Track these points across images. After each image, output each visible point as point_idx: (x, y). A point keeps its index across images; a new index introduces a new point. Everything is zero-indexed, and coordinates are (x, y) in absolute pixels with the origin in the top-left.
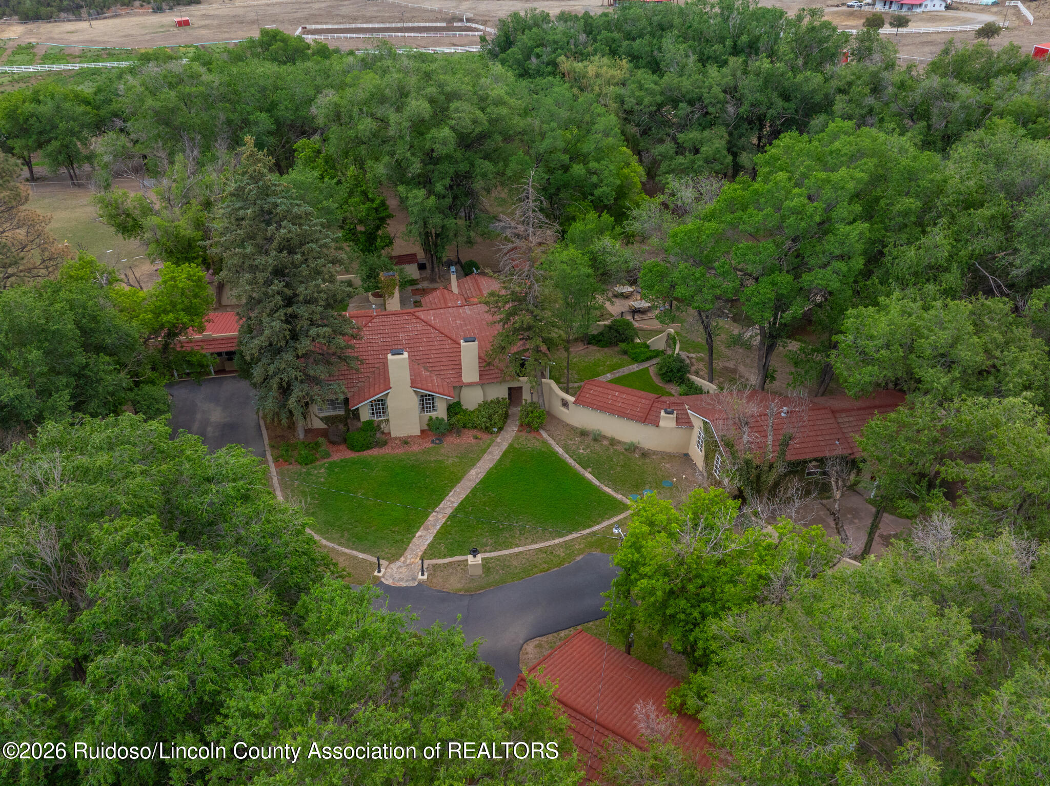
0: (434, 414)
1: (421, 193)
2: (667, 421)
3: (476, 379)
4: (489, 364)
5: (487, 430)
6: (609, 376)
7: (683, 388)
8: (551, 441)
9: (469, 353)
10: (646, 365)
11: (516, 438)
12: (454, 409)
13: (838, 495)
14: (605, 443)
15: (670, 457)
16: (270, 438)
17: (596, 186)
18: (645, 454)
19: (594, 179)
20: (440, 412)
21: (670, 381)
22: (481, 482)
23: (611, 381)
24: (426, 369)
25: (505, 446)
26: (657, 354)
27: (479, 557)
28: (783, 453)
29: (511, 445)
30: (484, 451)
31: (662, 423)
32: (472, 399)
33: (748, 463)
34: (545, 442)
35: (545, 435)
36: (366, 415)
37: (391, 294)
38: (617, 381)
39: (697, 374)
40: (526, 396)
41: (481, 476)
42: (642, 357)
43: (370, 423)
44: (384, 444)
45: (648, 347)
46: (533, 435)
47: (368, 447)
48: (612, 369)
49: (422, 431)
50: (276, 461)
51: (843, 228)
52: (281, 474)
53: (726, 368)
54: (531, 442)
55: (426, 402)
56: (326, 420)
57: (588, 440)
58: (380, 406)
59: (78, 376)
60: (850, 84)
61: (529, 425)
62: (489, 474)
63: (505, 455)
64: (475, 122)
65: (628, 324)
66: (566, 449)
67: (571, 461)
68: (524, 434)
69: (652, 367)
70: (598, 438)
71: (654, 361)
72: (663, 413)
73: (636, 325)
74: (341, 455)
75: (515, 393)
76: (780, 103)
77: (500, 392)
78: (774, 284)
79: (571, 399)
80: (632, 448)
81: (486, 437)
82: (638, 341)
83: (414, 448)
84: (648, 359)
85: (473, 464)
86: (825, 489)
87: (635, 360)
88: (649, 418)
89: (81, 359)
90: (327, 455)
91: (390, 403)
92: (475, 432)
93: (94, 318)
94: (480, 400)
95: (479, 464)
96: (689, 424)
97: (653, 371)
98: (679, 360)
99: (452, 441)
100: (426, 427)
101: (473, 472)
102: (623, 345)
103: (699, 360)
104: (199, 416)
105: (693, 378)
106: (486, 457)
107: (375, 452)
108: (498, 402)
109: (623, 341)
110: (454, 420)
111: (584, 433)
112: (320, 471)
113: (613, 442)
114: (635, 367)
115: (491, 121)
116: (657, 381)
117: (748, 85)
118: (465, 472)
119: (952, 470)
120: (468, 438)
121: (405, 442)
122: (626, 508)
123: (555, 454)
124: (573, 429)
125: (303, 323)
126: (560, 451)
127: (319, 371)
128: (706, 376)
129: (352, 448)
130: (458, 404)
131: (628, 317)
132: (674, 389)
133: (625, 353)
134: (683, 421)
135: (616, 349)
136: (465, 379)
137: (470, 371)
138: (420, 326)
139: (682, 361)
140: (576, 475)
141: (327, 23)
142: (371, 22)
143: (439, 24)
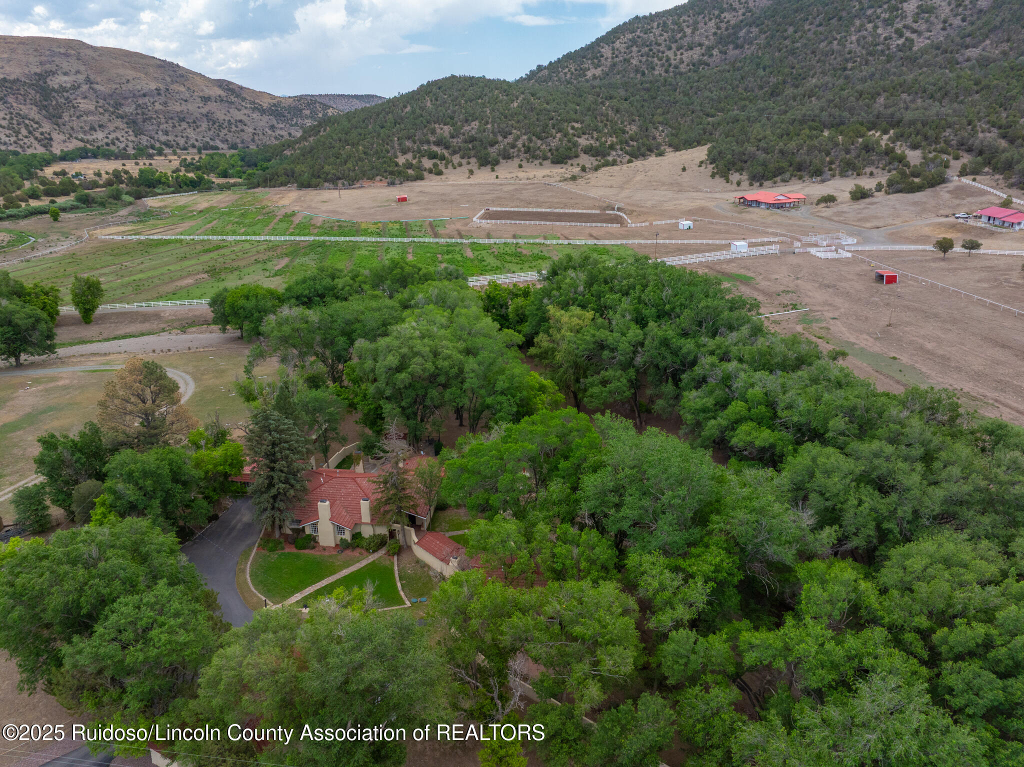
0: (344, 537)
3: (368, 521)
4: (375, 514)
5: (368, 550)
8: (396, 563)
9: (365, 507)
11: (380, 557)
12: (356, 536)
16: (263, 535)
20: (347, 536)
22: (345, 577)
25: (371, 561)
27: (308, 609)
29: (374, 561)
30: (359, 561)
31: (451, 563)
32: (367, 532)
34: (393, 563)
35: (396, 558)
36: (308, 531)
40: (397, 535)
41: (347, 574)
43: (310, 535)
44: (314, 548)
46: (390, 557)
47: (305, 548)
50: (258, 547)
52: (257, 554)
55: (340, 530)
56: (292, 530)
57: (419, 566)
58: (315, 527)
61: (390, 552)
63: (367, 565)
66: (400, 567)
67: (397, 575)
68: (386, 557)
70: (424, 566)
72: (451, 558)
74: (291, 550)
77: (383, 531)
79: (416, 541)
81: (365, 554)
83: (327, 553)
85: (348, 567)
88: (445, 559)
90: (283, 549)
91: (319, 527)
92: (361, 550)
94: (372, 533)
95: (351, 567)
99: (347, 553)
100: (338, 543)
101: (345, 571)
104: (238, 517)
106: (357, 565)
107: (306, 551)
108: (381, 536)
110: (353, 541)
111: (418, 563)
112: (274, 556)
113: (430, 569)
118: (341, 570)
120: (355, 553)
121: (324, 549)
122: (404, 604)
123: (393, 570)
124: (415, 558)
125: (276, 480)
126: (396, 568)
127: (281, 505)
129: (296, 547)
130: (360, 534)
136: (363, 520)
137: (366, 517)
138: (354, 486)
140: (394, 583)
141: (507, 206)
142: (540, 207)
143: (594, 212)
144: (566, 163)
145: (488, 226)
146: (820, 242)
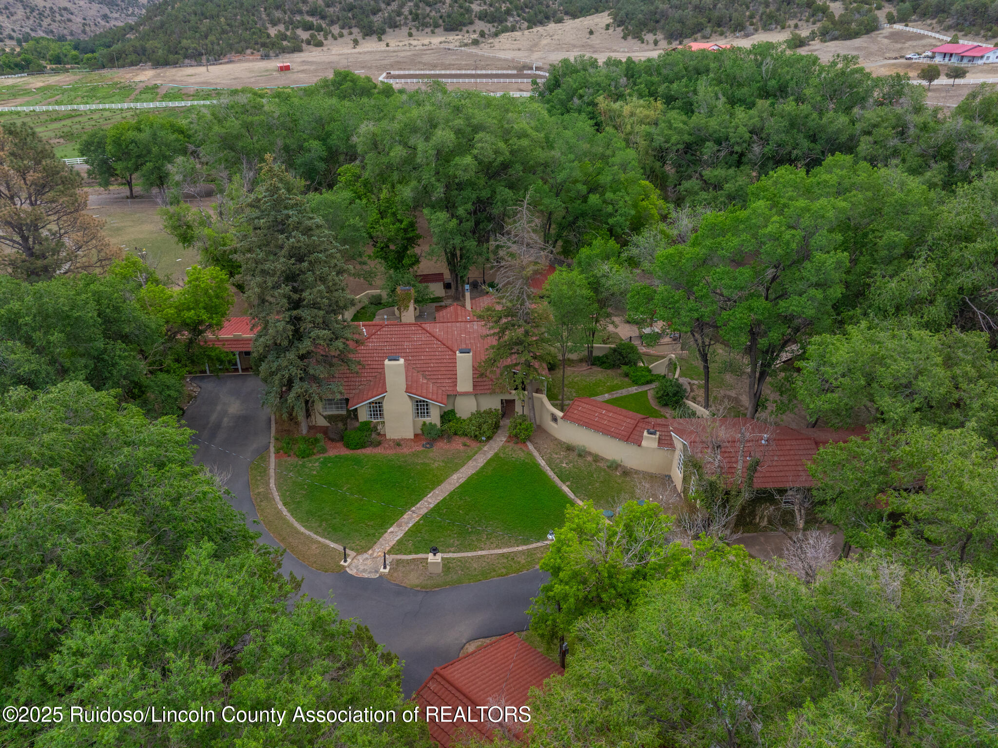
0: (427, 420)
1: (443, 215)
2: (650, 441)
3: (469, 388)
4: (482, 375)
5: (476, 438)
6: (607, 396)
7: (677, 413)
8: (536, 454)
9: (464, 363)
10: (646, 388)
11: (504, 447)
12: (447, 416)
14: (589, 459)
15: (650, 476)
16: (277, 431)
17: (611, 215)
18: (626, 473)
19: (610, 209)
20: (434, 418)
21: (666, 405)
22: (462, 486)
23: (607, 402)
24: (424, 377)
25: (490, 455)
26: (658, 377)
27: (439, 556)
28: (751, 479)
29: (496, 454)
30: (470, 458)
31: (644, 443)
32: (466, 408)
33: (712, 484)
34: (530, 454)
35: (531, 447)
36: (364, 416)
37: (407, 307)
38: (613, 402)
39: (694, 400)
40: (518, 409)
41: (462, 481)
42: (643, 380)
43: (367, 423)
44: (379, 444)
45: (650, 371)
46: (519, 446)
47: (363, 446)
48: (611, 390)
49: (416, 435)
50: (277, 452)
51: (818, 256)
52: (278, 465)
54: (517, 453)
55: (421, 407)
56: (329, 418)
57: (573, 456)
58: (377, 409)
59: (98, 359)
60: (875, 126)
61: (516, 436)
62: (470, 479)
63: (489, 463)
64: (496, 152)
65: (633, 349)
66: (550, 462)
67: (551, 473)
68: (511, 445)
69: (650, 391)
70: (582, 453)
71: (653, 386)
72: (645, 433)
73: (642, 350)
74: (337, 451)
75: (508, 406)
76: (805, 144)
77: (493, 403)
78: (750, 309)
79: (560, 414)
80: (615, 466)
81: (474, 445)
82: (642, 364)
83: (406, 451)
84: (648, 382)
85: (456, 470)
87: (636, 382)
88: (632, 437)
89: (100, 344)
90: (324, 451)
91: (386, 406)
92: (464, 439)
93: (116, 309)
94: (474, 409)
95: (463, 470)
96: (671, 445)
97: (651, 394)
98: (677, 384)
99: (441, 446)
100: (419, 432)
101: (455, 476)
102: (625, 368)
103: (700, 386)
104: (219, 408)
105: (690, 403)
106: (471, 463)
107: (368, 451)
108: (489, 412)
109: (626, 364)
110: (446, 426)
111: (570, 448)
112: (314, 464)
113: (597, 458)
114: (634, 390)
115: (512, 152)
116: (653, 404)
117: (773, 125)
118: (448, 476)
119: (893, 502)
120: (458, 444)
121: (398, 444)
123: (537, 465)
124: (559, 443)
125: (306, 326)
126: (542, 463)
127: (319, 371)
128: (701, 399)
129: (348, 446)
130: (452, 412)
131: (636, 343)
132: (669, 413)
133: (627, 375)
134: (665, 442)
135: (619, 371)
136: (460, 388)
137: (465, 382)
138: (424, 337)
139: (679, 386)
140: (554, 487)
141: (409, 70)
143: (510, 71)
144: (460, 30)
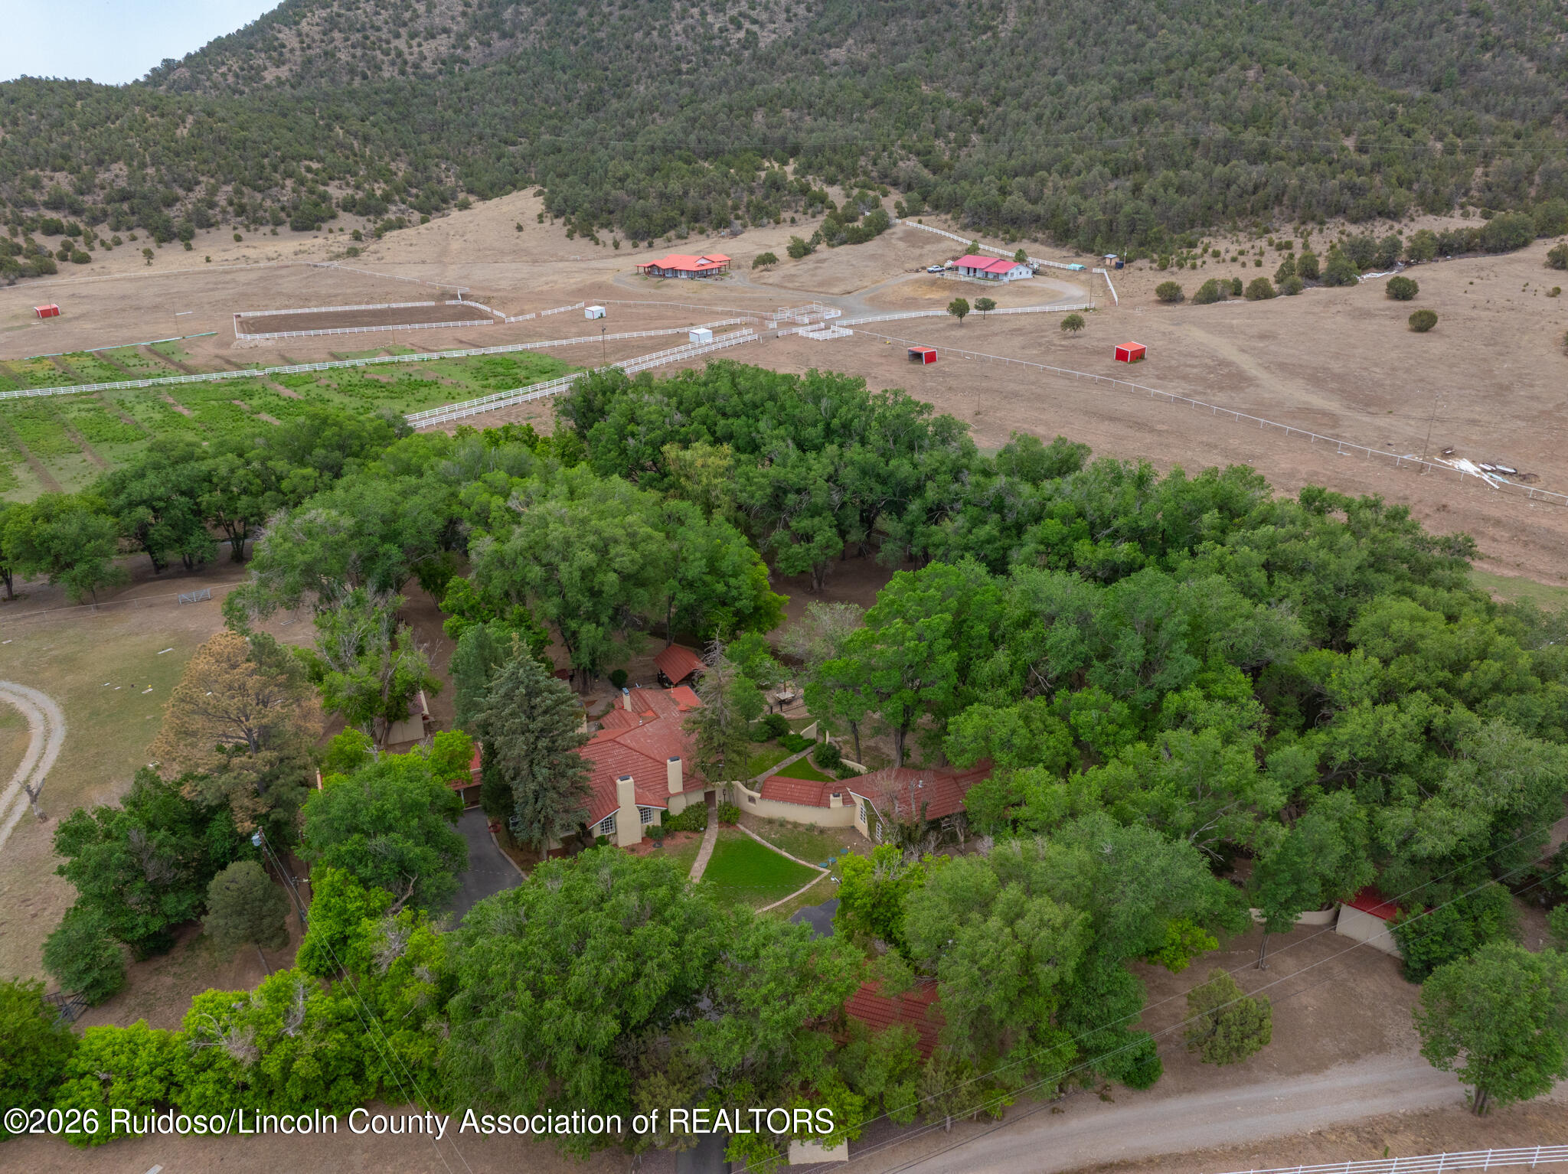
0: (650, 824)
2: (836, 803)
3: (681, 789)
4: (692, 776)
5: (696, 830)
6: (776, 769)
7: (838, 772)
8: (748, 832)
9: (675, 770)
10: (803, 754)
11: (720, 833)
12: (665, 816)
13: (962, 839)
14: (790, 826)
15: (841, 830)
16: (516, 861)
18: (822, 831)
20: (656, 820)
21: (827, 766)
22: (706, 871)
23: (777, 774)
25: (713, 841)
26: (812, 742)
28: (923, 815)
29: (718, 840)
30: (699, 847)
31: (832, 805)
33: (901, 826)
34: (744, 833)
35: (741, 827)
36: (597, 832)
38: (783, 773)
39: (847, 758)
40: (719, 798)
41: (704, 867)
42: (799, 747)
43: (601, 837)
45: (802, 737)
46: (731, 830)
48: (776, 762)
49: (644, 839)
53: (868, 747)
54: (731, 835)
55: (645, 814)
57: (776, 827)
58: (610, 824)
61: (728, 822)
62: (709, 864)
63: (716, 848)
65: (780, 719)
66: (759, 835)
67: (769, 845)
68: (725, 829)
69: (808, 756)
70: (783, 823)
71: (810, 750)
72: (831, 797)
73: (786, 716)
75: (710, 796)
77: (698, 797)
79: (757, 795)
80: (812, 828)
81: (695, 836)
82: (792, 732)
84: (804, 749)
85: (693, 859)
86: (954, 837)
87: (794, 751)
88: (821, 802)
91: (618, 819)
92: (685, 833)
94: (684, 806)
95: (699, 858)
96: (852, 802)
97: (810, 759)
98: (830, 746)
99: (668, 843)
100: (647, 835)
101: (696, 865)
102: (781, 739)
103: (846, 742)
105: (845, 761)
106: (702, 852)
108: (698, 805)
109: (779, 735)
110: (667, 825)
111: (771, 821)
113: (796, 825)
114: (795, 758)
115: (644, 556)
116: (815, 767)
120: (681, 839)
122: (821, 873)
123: (754, 842)
124: (762, 819)
126: (758, 838)
128: (855, 757)
130: (668, 812)
131: (776, 710)
132: (832, 773)
133: (783, 745)
134: (848, 801)
135: (775, 743)
136: (672, 790)
137: (675, 784)
138: (623, 751)
139: (833, 747)
140: (776, 855)
141: (266, 307)
142: (329, 304)
143: (425, 304)
144: (319, 229)
145: (270, 343)
146: (798, 319)
